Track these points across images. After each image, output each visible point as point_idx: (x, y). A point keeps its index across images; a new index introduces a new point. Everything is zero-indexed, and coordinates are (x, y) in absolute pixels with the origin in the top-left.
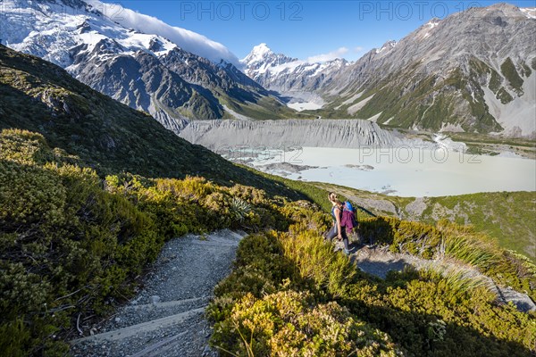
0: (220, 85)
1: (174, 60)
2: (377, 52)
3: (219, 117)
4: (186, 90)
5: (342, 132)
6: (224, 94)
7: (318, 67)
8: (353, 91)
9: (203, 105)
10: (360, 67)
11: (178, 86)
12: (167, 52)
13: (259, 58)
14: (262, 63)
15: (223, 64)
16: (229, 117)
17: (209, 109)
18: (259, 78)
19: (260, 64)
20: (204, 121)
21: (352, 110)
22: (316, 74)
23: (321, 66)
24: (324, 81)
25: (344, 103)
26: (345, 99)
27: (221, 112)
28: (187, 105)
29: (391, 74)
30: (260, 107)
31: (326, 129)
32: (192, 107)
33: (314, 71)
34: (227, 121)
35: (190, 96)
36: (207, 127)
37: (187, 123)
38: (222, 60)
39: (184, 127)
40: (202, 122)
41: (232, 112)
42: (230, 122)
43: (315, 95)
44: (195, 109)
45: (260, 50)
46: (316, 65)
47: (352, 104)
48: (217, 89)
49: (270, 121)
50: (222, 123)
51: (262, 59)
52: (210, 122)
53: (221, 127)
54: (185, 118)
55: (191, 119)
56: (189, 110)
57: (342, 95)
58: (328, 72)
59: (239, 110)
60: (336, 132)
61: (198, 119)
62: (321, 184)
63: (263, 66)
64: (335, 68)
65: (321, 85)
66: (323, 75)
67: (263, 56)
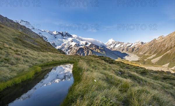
1: (91, 47)
2: (157, 39)
7: (132, 45)
8: (150, 53)
10: (151, 44)
13: (111, 43)
14: (112, 44)
15: (101, 46)
18: (111, 49)
19: (111, 45)
21: (154, 61)
23: (133, 44)
25: (148, 58)
26: (148, 56)
29: (168, 48)
33: (131, 46)
38: (101, 45)
43: (133, 54)
46: (131, 44)
47: (152, 59)
51: (112, 43)
57: (146, 55)
58: (136, 46)
63: (112, 45)
64: (139, 45)
65: (134, 50)
66: (134, 47)
67: (112, 42)
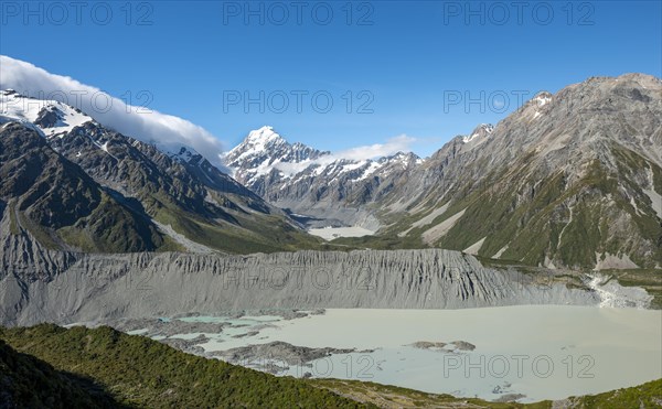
0: (167, 188)
1: (79, 143)
2: (466, 141)
3: (151, 247)
4: (88, 195)
5: (407, 275)
6: (171, 206)
7: (367, 166)
8: (430, 203)
9: (121, 223)
10: (440, 165)
11: (74, 185)
12: (69, 130)
13: (260, 148)
14: (263, 158)
15: (184, 156)
16: (174, 247)
17: (131, 231)
18: (256, 184)
19: (260, 159)
20: (115, 257)
21: (429, 236)
22: (364, 177)
23: (373, 164)
24: (380, 189)
25: (415, 225)
26: (417, 217)
27: (155, 239)
28: (84, 223)
29: (493, 173)
30: (247, 232)
31: (375, 269)
32: (95, 227)
33: (361, 171)
34: (166, 256)
35: (95, 205)
36: (119, 267)
37: (73, 260)
38: (183, 150)
39: (66, 267)
40: (109, 257)
41: (181, 239)
42: (172, 259)
43: (364, 213)
44: (100, 231)
45: (261, 137)
46: (364, 162)
47: (430, 226)
48: (160, 195)
49: (260, 255)
50: (154, 261)
51: (264, 151)
52: (127, 257)
53: (151, 267)
54: (72, 249)
55: (87, 251)
56: (86, 234)
57: (413, 211)
58: (386, 174)
59: (197, 234)
60: (395, 274)
61: (102, 250)
62: (338, 383)
64: (396, 168)
65: (374, 195)
66: (376, 178)
67: (267, 146)
